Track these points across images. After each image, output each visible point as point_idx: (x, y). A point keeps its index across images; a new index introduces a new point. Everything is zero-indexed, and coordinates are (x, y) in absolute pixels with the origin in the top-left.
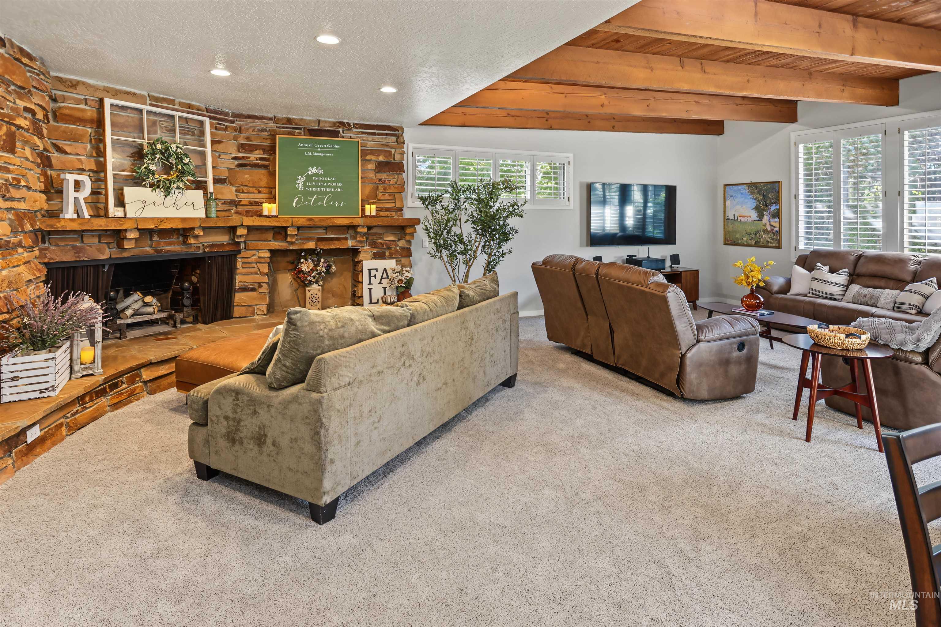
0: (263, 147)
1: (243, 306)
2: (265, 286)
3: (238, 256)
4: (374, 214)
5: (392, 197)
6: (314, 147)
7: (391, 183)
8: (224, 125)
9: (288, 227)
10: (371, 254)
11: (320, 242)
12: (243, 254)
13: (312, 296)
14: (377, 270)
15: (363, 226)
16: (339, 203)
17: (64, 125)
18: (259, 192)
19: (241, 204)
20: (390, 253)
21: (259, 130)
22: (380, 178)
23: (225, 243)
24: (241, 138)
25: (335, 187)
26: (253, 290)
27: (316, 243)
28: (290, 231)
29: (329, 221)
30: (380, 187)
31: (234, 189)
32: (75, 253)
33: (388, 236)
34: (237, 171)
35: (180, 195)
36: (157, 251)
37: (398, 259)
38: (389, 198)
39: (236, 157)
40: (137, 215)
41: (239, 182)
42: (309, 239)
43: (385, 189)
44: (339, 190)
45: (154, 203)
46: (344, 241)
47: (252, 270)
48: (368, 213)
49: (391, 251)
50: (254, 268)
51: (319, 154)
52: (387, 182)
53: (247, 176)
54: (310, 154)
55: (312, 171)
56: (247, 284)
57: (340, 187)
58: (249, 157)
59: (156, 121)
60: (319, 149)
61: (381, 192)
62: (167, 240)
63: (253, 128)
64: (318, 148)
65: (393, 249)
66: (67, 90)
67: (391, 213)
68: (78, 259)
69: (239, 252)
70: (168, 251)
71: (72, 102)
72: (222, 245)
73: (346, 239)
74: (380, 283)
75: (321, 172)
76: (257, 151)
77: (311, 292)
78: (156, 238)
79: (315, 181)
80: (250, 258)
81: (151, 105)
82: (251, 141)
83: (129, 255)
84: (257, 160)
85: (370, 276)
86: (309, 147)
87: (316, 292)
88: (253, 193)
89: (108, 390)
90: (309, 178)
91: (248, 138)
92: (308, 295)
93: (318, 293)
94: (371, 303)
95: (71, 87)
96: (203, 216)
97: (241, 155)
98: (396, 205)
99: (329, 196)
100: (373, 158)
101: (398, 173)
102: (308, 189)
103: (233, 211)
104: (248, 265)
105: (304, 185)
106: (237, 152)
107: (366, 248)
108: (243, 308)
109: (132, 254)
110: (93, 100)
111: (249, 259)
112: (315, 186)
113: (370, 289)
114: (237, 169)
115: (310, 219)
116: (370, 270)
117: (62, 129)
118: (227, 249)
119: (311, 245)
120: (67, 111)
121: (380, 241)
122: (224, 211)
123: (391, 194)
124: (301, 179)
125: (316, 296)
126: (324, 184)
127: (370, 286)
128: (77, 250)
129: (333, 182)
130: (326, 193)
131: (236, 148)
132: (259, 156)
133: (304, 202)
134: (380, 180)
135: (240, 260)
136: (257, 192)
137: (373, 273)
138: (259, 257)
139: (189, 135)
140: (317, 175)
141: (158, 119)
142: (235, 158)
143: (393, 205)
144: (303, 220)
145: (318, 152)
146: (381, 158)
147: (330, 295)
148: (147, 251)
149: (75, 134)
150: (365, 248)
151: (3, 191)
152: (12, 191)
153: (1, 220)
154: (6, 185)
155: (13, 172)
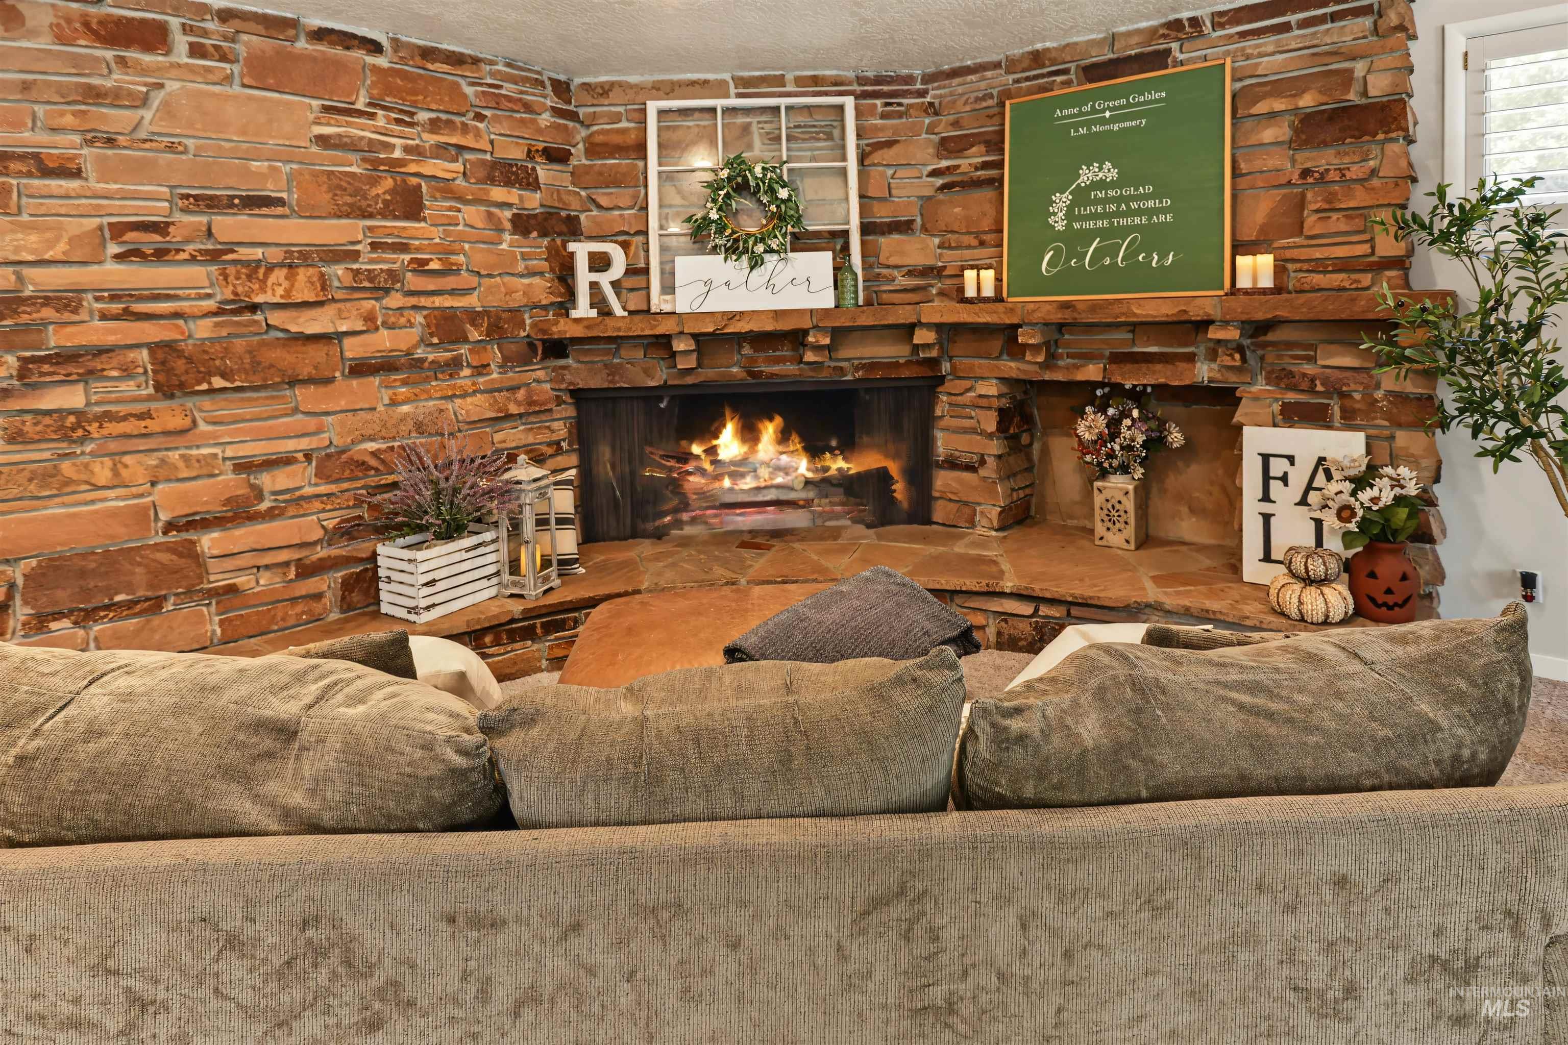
0: (987, 137)
1: (950, 500)
2: (991, 461)
3: (940, 389)
4: (1266, 282)
5: (1358, 223)
6: (1094, 111)
7: (1349, 175)
8: (900, 104)
9: (1019, 326)
10: (1276, 407)
11: (1114, 366)
12: (948, 386)
13: (1110, 506)
14: (1291, 459)
15: (1226, 323)
16: (1163, 256)
17: (600, 162)
18: (982, 244)
19: (946, 273)
20: (1343, 410)
21: (978, 99)
22: (1308, 165)
23: (902, 361)
24: (943, 125)
25: (1151, 212)
26: (970, 468)
27: (1105, 369)
28: (1023, 335)
29: (1117, 309)
30: (1309, 195)
31: (937, 241)
32: (608, 375)
33: (1331, 355)
34: (941, 202)
35: (781, 265)
36: (751, 374)
37: (1372, 432)
38: (1343, 227)
39: (934, 170)
40: (695, 308)
41: (941, 225)
42: (1089, 357)
43: (1330, 198)
44: (1162, 218)
45: (727, 284)
46: (1182, 365)
47: (967, 423)
48: (1244, 282)
49: (1348, 403)
50: (972, 418)
51: (1107, 127)
52: (1333, 176)
53: (957, 210)
54: (1083, 131)
55: (1086, 176)
56: (957, 453)
57: (1164, 211)
58: (958, 167)
59: (750, 124)
60: (1107, 114)
61: (1317, 211)
62: (771, 353)
63: (966, 96)
64: (1104, 111)
65: (1357, 396)
66: (595, 102)
67: (1354, 276)
68: (611, 386)
69: (941, 380)
70: (773, 375)
71: (606, 120)
72: (897, 365)
73: (1191, 358)
74: (1303, 502)
75: (1114, 174)
76: (974, 149)
77: (1107, 494)
78: (747, 350)
79: (1097, 201)
80: (961, 394)
81: (740, 96)
82: (961, 128)
83: (696, 381)
84: (977, 169)
85: (1267, 478)
86: (1081, 114)
87: (1119, 496)
88: (969, 247)
89: (539, 631)
90: (1081, 196)
91: (956, 124)
92: (1098, 499)
93: (1124, 500)
94: (1267, 558)
95: (602, 95)
96: (831, 304)
97: (944, 163)
98: (1373, 248)
99: (1135, 238)
100: (1279, 105)
101: (1381, 136)
102: (1077, 226)
103: (934, 291)
104: (959, 411)
105: (1070, 216)
106: (936, 160)
107: (1261, 386)
108: (952, 505)
109: (702, 379)
110: (635, 110)
111: (959, 398)
112: (1095, 216)
113: (1267, 518)
114: (941, 197)
115: (1066, 306)
116: (1266, 458)
117: (596, 169)
118: (905, 374)
119: (1092, 372)
120: (601, 137)
121: (1309, 369)
122: (905, 290)
123: (1351, 213)
124: (1062, 201)
125: (1117, 506)
126: (1118, 207)
127: (1267, 508)
128: (613, 370)
129: (1146, 197)
130: (1125, 231)
131: (931, 150)
132: (980, 160)
133: (1068, 260)
134: (1305, 173)
135: (945, 398)
136: (975, 242)
137: (1278, 467)
138: (980, 396)
139: (819, 140)
140: (1101, 185)
141: (753, 120)
142: (934, 173)
143: (1365, 248)
144: (1048, 307)
145: (1103, 121)
146: (1307, 101)
147: (1185, 510)
148: (731, 375)
149: (617, 173)
150: (1255, 389)
151: (382, 281)
152: (413, 281)
153: (391, 327)
154: (390, 272)
155: (418, 250)
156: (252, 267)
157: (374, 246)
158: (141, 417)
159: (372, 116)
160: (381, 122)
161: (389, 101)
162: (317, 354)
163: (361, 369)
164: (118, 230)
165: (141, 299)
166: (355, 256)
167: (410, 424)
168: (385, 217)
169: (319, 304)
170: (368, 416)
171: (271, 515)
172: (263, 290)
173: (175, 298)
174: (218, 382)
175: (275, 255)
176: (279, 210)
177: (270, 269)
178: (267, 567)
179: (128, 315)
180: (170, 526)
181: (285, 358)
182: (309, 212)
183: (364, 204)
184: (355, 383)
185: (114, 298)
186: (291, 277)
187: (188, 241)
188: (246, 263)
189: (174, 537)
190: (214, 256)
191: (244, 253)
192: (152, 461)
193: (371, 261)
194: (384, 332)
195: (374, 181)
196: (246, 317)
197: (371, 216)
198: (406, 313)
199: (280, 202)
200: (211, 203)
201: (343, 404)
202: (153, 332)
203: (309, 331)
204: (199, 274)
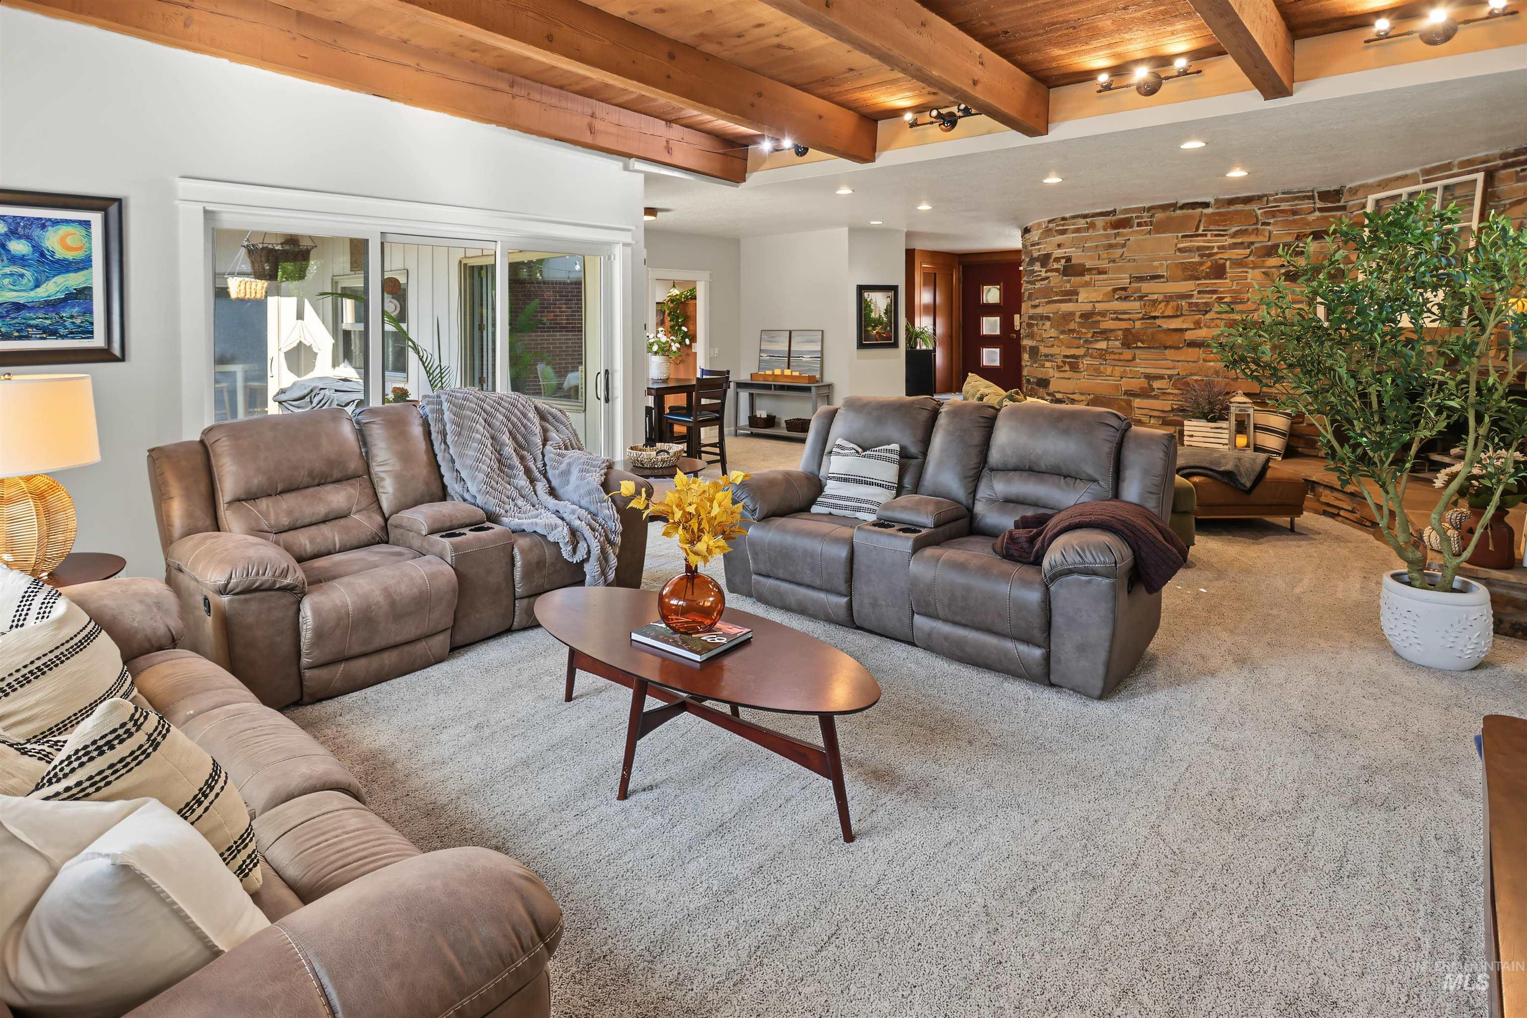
151: (1201, 307)
152: (1217, 308)
153: (1209, 327)
154: (1206, 303)
155: (1222, 292)
156: (1154, 302)
157: (1199, 292)
158: (1119, 354)
159: (1206, 235)
160: (1209, 237)
161: (1212, 228)
162: (1176, 337)
163: (1192, 344)
164: (1115, 290)
165: (1121, 314)
166: (1191, 296)
167: (1213, 371)
168: (1205, 278)
169: (1177, 316)
170: (1194, 365)
171: (1156, 397)
172: (1155, 311)
173: (1129, 313)
174: (1140, 344)
175: (1161, 297)
176: (1162, 280)
177: (1160, 302)
178: (1154, 417)
179: (1117, 319)
180: (1126, 393)
181: (1162, 337)
182: (1174, 279)
183: (1196, 274)
184: (1190, 350)
185: (1114, 313)
186: (1166, 306)
187: (1135, 293)
188: (1152, 300)
189: (1125, 397)
190: (1141, 298)
191: (1151, 297)
192: (1122, 369)
193: (1197, 298)
194: (1205, 329)
195: (1201, 264)
196: (1152, 321)
197: (1199, 279)
198: (1215, 321)
199: (1163, 276)
200: (1140, 279)
201: (1182, 358)
202: (1124, 325)
203: (1171, 327)
204: (1137, 305)
